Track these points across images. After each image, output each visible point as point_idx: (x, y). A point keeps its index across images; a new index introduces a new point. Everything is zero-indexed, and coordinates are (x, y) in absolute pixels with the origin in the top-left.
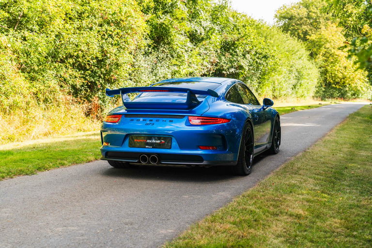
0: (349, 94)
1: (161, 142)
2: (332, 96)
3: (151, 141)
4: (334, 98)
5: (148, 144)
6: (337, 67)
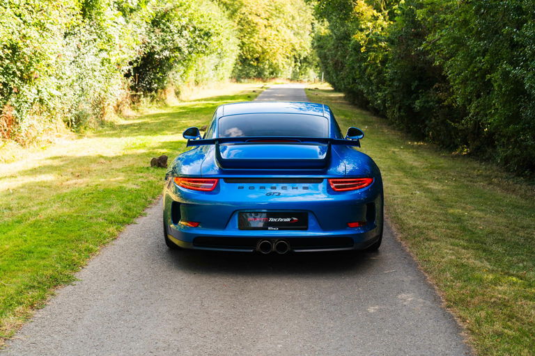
0: (267, 73)
1: (292, 220)
2: (248, 76)
3: (275, 220)
4: (250, 78)
5: (273, 225)
6: (255, 38)
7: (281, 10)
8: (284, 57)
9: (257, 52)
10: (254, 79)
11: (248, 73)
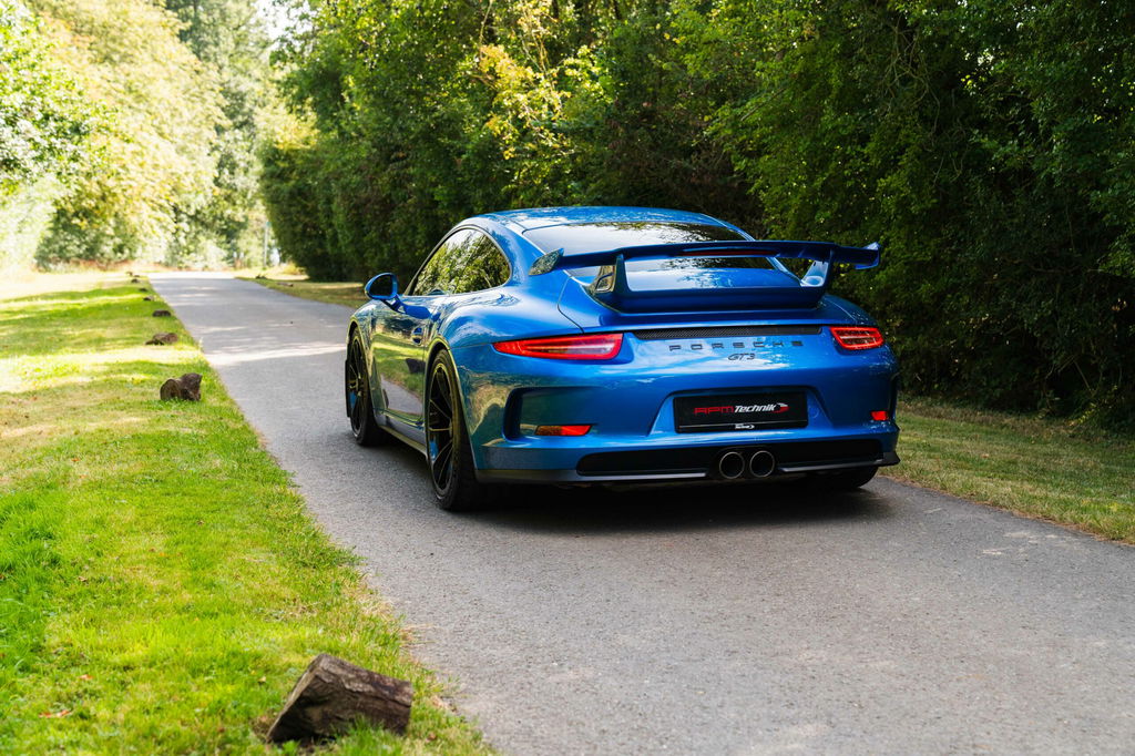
1: (778, 407)
7: (143, 92)
8: (153, 209)
9: (90, 196)
10: (78, 263)
11: (62, 249)
